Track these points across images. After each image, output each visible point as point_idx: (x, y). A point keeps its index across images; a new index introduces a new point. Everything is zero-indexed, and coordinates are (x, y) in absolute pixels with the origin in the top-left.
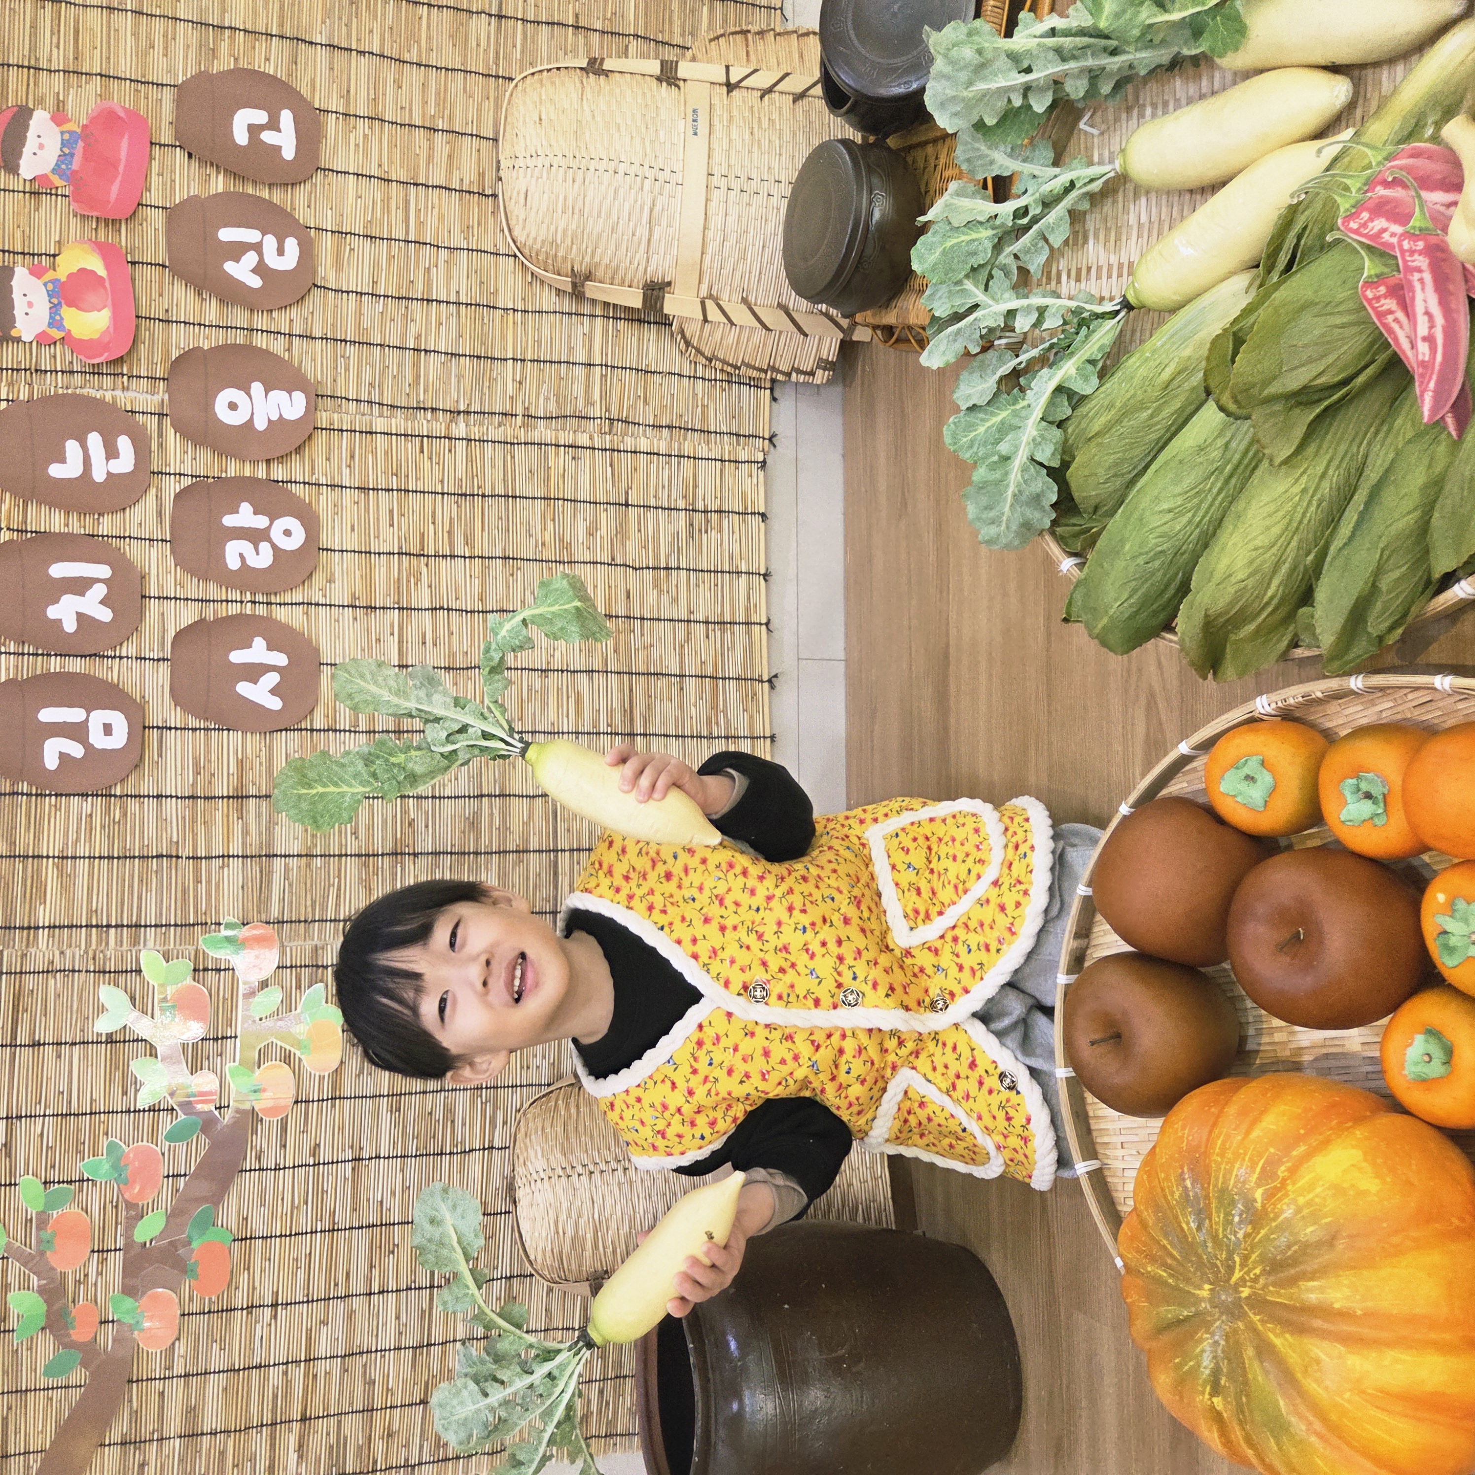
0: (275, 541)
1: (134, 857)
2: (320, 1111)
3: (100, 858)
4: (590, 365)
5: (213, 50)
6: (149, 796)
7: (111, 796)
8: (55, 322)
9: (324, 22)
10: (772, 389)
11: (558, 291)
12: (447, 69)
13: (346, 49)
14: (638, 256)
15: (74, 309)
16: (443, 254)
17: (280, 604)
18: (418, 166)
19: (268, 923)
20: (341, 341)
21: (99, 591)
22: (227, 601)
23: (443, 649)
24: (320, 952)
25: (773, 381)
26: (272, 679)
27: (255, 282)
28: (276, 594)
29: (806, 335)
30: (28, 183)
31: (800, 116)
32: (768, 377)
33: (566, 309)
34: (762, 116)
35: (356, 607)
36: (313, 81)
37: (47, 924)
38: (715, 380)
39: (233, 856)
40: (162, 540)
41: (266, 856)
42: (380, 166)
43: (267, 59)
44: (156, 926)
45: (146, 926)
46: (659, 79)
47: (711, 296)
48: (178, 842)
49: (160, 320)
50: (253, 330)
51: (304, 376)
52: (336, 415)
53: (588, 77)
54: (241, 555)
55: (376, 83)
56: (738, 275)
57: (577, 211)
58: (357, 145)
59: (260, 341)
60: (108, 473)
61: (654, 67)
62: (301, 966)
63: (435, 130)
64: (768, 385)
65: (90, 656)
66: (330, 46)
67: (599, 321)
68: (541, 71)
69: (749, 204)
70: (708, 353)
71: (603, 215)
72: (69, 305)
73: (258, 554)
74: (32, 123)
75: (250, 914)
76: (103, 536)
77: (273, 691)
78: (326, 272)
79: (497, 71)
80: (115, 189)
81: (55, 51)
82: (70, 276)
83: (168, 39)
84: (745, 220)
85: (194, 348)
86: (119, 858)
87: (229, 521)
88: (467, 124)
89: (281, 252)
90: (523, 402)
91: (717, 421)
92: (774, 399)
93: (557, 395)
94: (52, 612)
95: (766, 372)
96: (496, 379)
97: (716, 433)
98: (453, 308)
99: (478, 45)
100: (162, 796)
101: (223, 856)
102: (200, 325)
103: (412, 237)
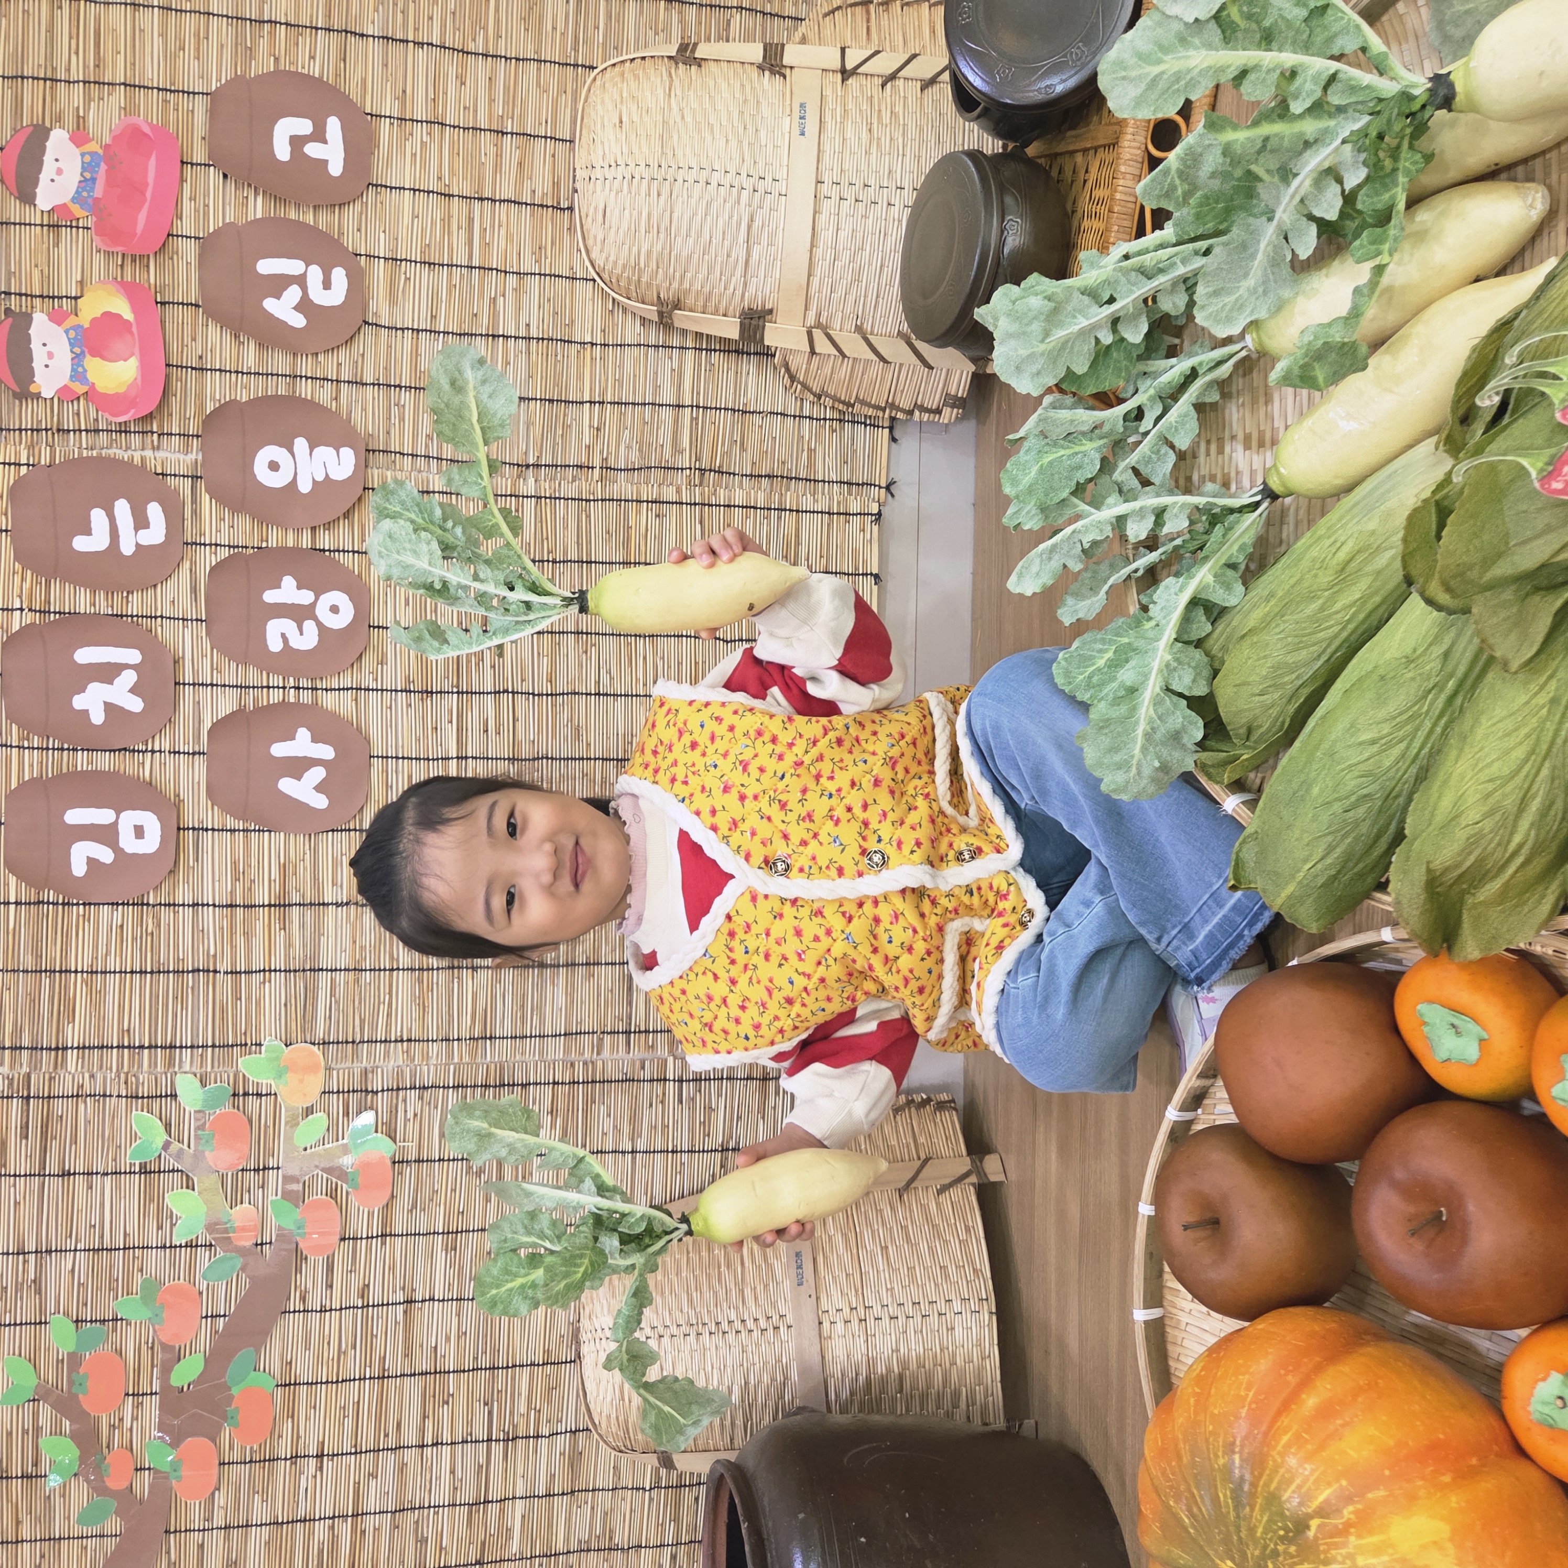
0: (321, 619)
1: (168, 972)
2: (369, 1249)
3: (132, 972)
4: (679, 406)
5: (251, 49)
6: (183, 905)
7: (143, 904)
8: (78, 374)
9: (376, 10)
10: (891, 429)
11: (643, 320)
12: (517, 59)
13: (401, 41)
14: (734, 279)
15: (98, 359)
16: (512, 280)
17: (326, 690)
18: (484, 178)
19: (314, 1044)
20: (395, 386)
21: (129, 678)
22: (268, 687)
23: (507, 736)
24: (370, 1075)
25: (893, 419)
26: (317, 774)
27: (298, 321)
28: (322, 679)
29: (931, 368)
30: (46, 216)
31: (929, 108)
32: (887, 416)
33: (652, 341)
34: (883, 108)
35: (410, 691)
36: (364, 81)
37: (76, 1045)
38: (825, 419)
39: (275, 971)
40: (197, 620)
41: (310, 970)
42: (440, 178)
43: (312, 57)
44: (192, 1047)
45: (181, 1047)
46: (761, 68)
47: (819, 325)
48: (215, 956)
49: (192, 368)
50: (296, 376)
51: (354, 429)
52: (389, 473)
53: (677, 67)
54: (283, 636)
55: (436, 81)
56: (851, 298)
57: (662, 229)
58: (414, 155)
59: (305, 389)
60: (137, 545)
61: (755, 52)
62: (348, 1092)
63: (503, 133)
64: (886, 424)
65: (120, 750)
66: (383, 38)
67: (690, 354)
68: (622, 62)
69: (865, 217)
70: (816, 388)
71: (693, 234)
72: (93, 355)
73: (301, 634)
74: (48, 144)
75: (294, 1036)
76: (132, 616)
77: (319, 788)
78: (380, 308)
79: (576, 58)
80: (142, 217)
81: (74, 57)
82: (94, 321)
83: (201, 38)
84: (859, 235)
85: (231, 401)
86: (152, 972)
87: (270, 596)
88: (540, 124)
89: (327, 285)
90: (602, 452)
91: (827, 467)
92: (894, 440)
93: (640, 444)
94: (79, 702)
95: (884, 410)
96: (570, 426)
97: (824, 481)
98: (522, 344)
99: (554, 28)
100: (198, 904)
101: (264, 970)
102: (237, 372)
103: (476, 263)
